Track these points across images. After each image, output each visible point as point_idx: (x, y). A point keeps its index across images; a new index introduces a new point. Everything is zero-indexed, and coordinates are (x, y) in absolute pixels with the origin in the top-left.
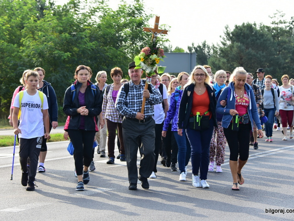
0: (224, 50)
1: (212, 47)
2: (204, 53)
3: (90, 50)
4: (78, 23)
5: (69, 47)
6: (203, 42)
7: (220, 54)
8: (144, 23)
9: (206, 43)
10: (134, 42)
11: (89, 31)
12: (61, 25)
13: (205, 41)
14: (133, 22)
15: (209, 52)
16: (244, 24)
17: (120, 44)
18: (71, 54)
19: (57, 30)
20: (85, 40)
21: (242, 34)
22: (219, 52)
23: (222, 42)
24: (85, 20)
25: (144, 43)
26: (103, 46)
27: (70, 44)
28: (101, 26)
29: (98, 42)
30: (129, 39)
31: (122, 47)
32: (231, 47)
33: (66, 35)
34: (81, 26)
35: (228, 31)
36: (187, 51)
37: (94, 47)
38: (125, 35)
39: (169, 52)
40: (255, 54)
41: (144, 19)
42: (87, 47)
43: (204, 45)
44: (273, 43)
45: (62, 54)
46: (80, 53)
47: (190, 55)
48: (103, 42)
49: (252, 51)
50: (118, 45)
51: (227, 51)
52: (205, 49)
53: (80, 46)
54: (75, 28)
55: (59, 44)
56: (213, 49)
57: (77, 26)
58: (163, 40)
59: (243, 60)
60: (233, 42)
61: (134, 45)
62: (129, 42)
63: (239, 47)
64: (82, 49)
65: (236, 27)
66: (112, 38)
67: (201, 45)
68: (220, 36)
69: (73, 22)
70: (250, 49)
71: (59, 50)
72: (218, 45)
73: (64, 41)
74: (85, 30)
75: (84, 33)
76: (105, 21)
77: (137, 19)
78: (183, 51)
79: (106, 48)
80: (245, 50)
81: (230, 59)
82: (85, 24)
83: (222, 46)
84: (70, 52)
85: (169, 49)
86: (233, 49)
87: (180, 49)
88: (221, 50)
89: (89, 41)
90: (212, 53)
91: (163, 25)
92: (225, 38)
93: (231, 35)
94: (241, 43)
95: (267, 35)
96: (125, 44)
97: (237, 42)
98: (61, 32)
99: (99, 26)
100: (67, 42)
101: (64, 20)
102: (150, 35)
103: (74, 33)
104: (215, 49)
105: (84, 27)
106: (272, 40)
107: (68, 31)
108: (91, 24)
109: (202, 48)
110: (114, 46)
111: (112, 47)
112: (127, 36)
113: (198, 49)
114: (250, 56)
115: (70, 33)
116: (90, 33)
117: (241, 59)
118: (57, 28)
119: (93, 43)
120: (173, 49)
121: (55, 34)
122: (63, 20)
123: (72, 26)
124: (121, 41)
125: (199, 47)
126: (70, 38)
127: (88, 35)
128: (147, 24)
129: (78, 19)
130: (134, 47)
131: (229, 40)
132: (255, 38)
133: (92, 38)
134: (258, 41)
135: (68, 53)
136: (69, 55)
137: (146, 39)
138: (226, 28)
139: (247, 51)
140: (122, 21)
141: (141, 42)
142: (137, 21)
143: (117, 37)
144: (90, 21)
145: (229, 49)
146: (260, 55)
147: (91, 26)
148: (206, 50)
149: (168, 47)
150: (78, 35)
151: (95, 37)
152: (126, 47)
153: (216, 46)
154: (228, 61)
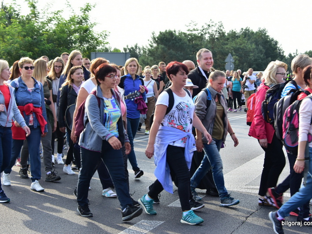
0: (151, 50)
1: (142, 48)
2: (136, 53)
3: (47, 50)
4: (38, 30)
5: (32, 48)
6: (135, 44)
7: (148, 53)
8: (89, 30)
9: (138, 45)
10: (82, 44)
11: (47, 36)
12: (25, 31)
13: (137, 44)
14: (81, 29)
15: (140, 52)
16: (166, 31)
17: (71, 45)
18: (32, 53)
19: (22, 34)
20: (43, 42)
21: (165, 39)
22: (147, 52)
23: (150, 45)
24: (44, 27)
25: (90, 45)
26: (58, 47)
27: (32, 46)
28: (57, 31)
29: (54, 43)
30: (78, 42)
31: (72, 48)
32: (157, 48)
33: (28, 39)
34: (41, 32)
35: (154, 36)
36: (122, 51)
37: (51, 48)
38: (75, 38)
39: (109, 52)
40: (175, 53)
41: (89, 26)
42: (45, 47)
43: (136, 47)
44: (189, 45)
45: (26, 54)
46: (40, 53)
47: (125, 54)
48: (58, 44)
49: (173, 52)
50: (69, 46)
51: (154, 52)
52: (136, 50)
53: (40, 47)
54: (36, 33)
55: (23, 45)
56: (143, 50)
57: (37, 32)
58: (104, 43)
59: (166, 58)
60: (158, 44)
61: (82, 47)
62: (78, 44)
63: (163, 49)
64: (41, 49)
65: (161, 33)
66: (65, 41)
67: (134, 47)
68: (149, 40)
69: (34, 28)
70: (171, 50)
71: (24, 50)
72: (147, 47)
73: (27, 43)
74: (43, 34)
75: (42, 37)
76: (59, 28)
77: (84, 26)
78: (120, 51)
79: (60, 49)
80: (167, 51)
81: (156, 58)
82: (44, 30)
83: (150, 47)
84: (32, 52)
85: (109, 49)
86: (158, 50)
87: (118, 49)
88: (149, 50)
89: (46, 43)
90: (142, 53)
91: (104, 32)
92: (152, 41)
93: (157, 39)
94: (164, 45)
95: (184, 40)
96: (75, 46)
97: (162, 44)
98: (25, 36)
99: (54, 32)
100: (29, 44)
101: (28, 27)
102: (94, 39)
103: (35, 37)
104: (144, 50)
105: (42, 33)
106: (188, 43)
107: (31, 36)
108: (48, 30)
109: (134, 49)
110: (66, 47)
111: (64, 48)
112: (76, 40)
113: (132, 50)
114: (171, 56)
115: (32, 37)
116: (48, 37)
117: (165, 57)
118: (21, 33)
119: (50, 44)
120: (112, 50)
121: (20, 38)
122: (26, 27)
123: (33, 31)
124: (72, 43)
125: (132, 48)
126: (32, 41)
127: (45, 39)
128: (92, 30)
129: (38, 26)
130: (82, 48)
131: (155, 43)
132: (175, 41)
133: (49, 40)
134: (177, 44)
135: (30, 52)
136: (31, 54)
137: (91, 42)
138: (153, 34)
139: (169, 51)
140: (73, 27)
141: (87, 44)
142: (84, 28)
143: (69, 40)
144: (47, 28)
145: (155, 50)
146: (179, 54)
147: (48, 31)
148: (138, 51)
149: (108, 48)
150: (38, 39)
151: (52, 40)
152: (76, 48)
153: (145, 47)
154: (154, 59)
